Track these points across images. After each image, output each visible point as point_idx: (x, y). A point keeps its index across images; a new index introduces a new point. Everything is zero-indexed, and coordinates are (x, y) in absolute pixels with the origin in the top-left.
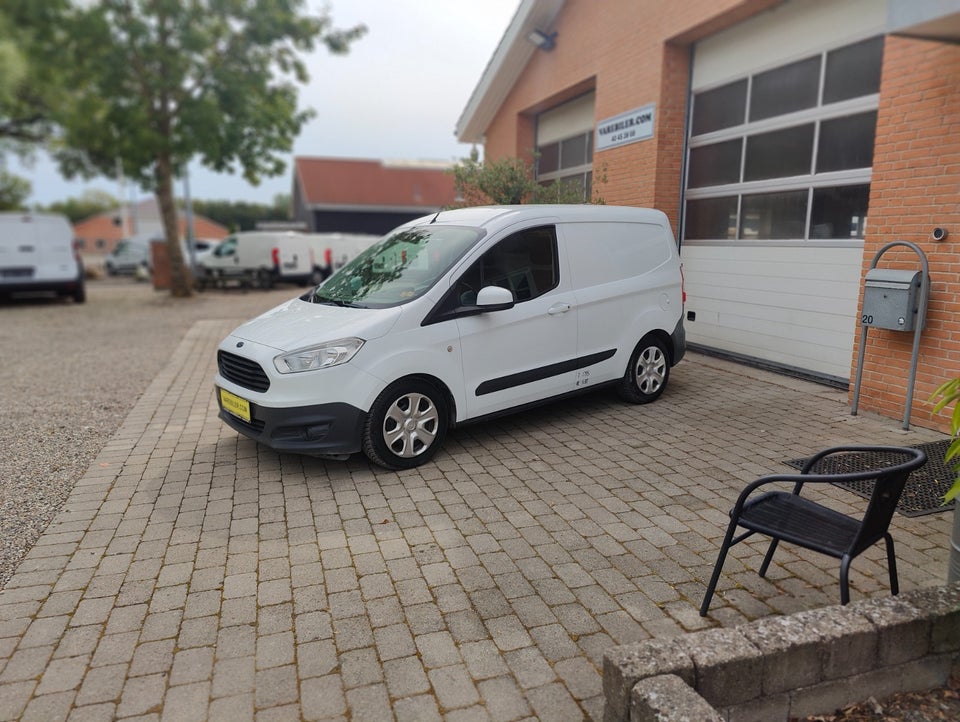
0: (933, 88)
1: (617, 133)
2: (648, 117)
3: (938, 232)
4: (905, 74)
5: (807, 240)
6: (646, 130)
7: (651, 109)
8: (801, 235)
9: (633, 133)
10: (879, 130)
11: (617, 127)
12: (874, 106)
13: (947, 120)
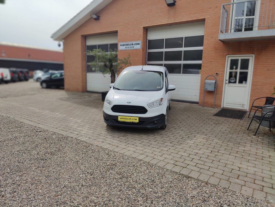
0: (214, 48)
1: (127, 46)
2: (139, 44)
3: (217, 74)
4: (208, 45)
5: (181, 74)
6: (139, 47)
7: (140, 42)
8: (180, 73)
9: (133, 47)
10: (203, 54)
11: (127, 45)
12: (202, 49)
13: (217, 54)
